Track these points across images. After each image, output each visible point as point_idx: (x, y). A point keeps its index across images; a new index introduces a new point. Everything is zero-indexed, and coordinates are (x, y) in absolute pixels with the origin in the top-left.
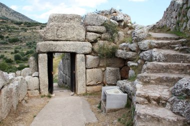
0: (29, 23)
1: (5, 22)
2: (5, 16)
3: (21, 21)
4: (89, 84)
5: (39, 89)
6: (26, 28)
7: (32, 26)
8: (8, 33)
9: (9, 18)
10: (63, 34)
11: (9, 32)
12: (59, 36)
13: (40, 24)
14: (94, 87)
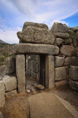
4: (57, 80)
5: (17, 89)
10: (39, 37)
12: (36, 39)
14: (61, 82)
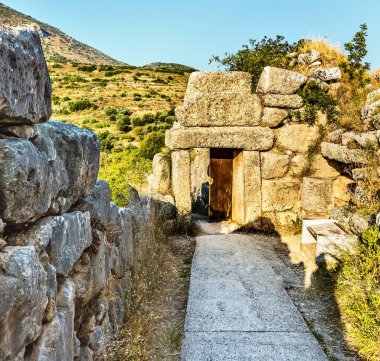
0: (110, 68)
1: (61, 67)
2: (60, 53)
3: (92, 63)
6: (104, 78)
7: (116, 74)
8: (68, 90)
9: (68, 57)
10: (220, 113)
11: (68, 87)
12: (213, 118)
13: (133, 68)
